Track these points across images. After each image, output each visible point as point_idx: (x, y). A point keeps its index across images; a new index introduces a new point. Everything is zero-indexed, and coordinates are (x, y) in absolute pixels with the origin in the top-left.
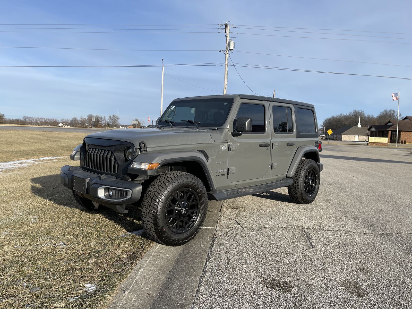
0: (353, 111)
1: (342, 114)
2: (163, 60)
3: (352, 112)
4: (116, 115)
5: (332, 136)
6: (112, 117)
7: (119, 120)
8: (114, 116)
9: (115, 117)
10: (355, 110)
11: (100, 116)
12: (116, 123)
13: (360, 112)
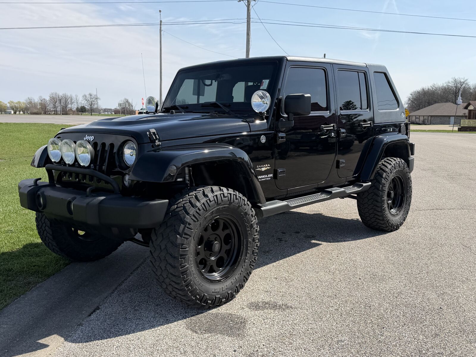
0: (451, 80)
1: (436, 84)
2: (160, 11)
3: (451, 82)
4: (94, 93)
5: (417, 118)
6: (87, 96)
7: (99, 101)
8: (91, 95)
9: (92, 97)
10: (455, 78)
11: (69, 95)
12: (95, 106)
13: (462, 80)
